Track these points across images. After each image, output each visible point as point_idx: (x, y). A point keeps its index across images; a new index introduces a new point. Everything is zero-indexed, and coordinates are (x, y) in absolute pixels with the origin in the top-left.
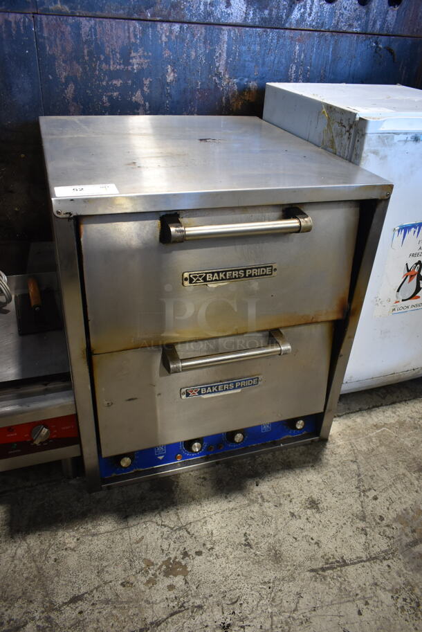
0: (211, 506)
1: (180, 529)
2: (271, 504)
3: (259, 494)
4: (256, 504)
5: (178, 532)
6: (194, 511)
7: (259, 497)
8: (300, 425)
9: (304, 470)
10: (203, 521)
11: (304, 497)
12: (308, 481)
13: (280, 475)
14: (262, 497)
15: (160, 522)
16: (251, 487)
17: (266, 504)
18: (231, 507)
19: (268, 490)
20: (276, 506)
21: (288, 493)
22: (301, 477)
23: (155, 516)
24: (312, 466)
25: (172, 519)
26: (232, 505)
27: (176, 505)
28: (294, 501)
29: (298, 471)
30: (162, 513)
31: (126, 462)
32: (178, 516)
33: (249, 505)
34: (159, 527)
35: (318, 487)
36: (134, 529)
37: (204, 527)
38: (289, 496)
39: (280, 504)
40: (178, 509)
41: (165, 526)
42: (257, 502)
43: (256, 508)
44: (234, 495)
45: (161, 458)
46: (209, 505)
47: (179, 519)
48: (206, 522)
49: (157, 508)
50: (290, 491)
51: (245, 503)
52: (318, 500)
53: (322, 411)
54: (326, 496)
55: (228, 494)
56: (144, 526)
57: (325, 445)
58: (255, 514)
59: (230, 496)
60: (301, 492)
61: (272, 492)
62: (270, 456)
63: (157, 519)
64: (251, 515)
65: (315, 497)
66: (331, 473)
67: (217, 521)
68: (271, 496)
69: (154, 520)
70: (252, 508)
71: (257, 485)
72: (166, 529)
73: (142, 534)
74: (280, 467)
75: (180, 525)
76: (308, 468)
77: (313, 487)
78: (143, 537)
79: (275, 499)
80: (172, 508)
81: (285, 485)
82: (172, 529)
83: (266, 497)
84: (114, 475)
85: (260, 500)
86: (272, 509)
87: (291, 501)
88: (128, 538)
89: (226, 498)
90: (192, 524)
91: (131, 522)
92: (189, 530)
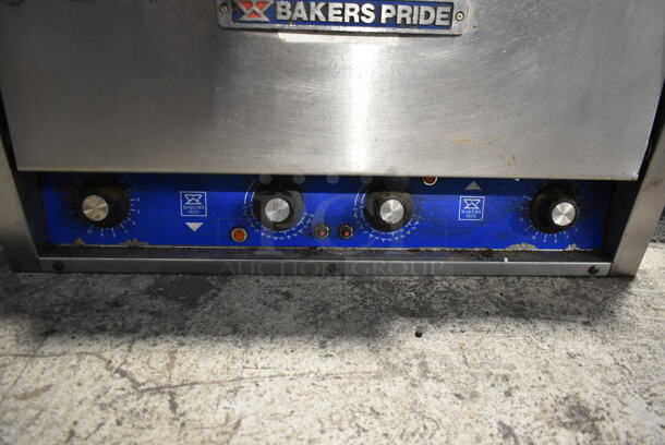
0: (271, 355)
1: (159, 390)
2: (444, 388)
3: (416, 356)
4: (399, 379)
5: (145, 398)
6: (221, 358)
7: (415, 362)
8: (564, 214)
9: (562, 329)
10: (230, 386)
11: (552, 390)
12: (571, 356)
13: (489, 325)
14: (423, 364)
15: (116, 363)
16: (401, 336)
17: (429, 385)
18: (323, 372)
19: (447, 351)
20: (458, 396)
21: (506, 372)
22: (550, 340)
23: (118, 346)
24: (586, 324)
25: (153, 364)
26: (329, 365)
27: (184, 335)
28: (517, 395)
29: (542, 327)
30: (140, 345)
31: (95, 208)
32: (173, 358)
33: (378, 376)
34: (106, 373)
35: (599, 375)
36: (41, 363)
37: (225, 403)
38: (506, 378)
39: (474, 395)
40: (182, 344)
41: (123, 374)
42: (404, 372)
43: (396, 387)
44: (345, 345)
45: (194, 226)
46: (266, 353)
47: (170, 367)
48: (235, 391)
49: (134, 331)
50: (513, 367)
51: (368, 369)
52: (598, 409)
53: (635, 175)
54: (624, 405)
55: (330, 338)
56: (74, 362)
57: (627, 286)
58: (387, 402)
59: (335, 344)
60: (544, 377)
61: (456, 359)
62: (472, 282)
63: (116, 353)
64: (376, 403)
65: (589, 398)
66: (645, 350)
67: (267, 397)
68: (450, 369)
69: (107, 355)
70: (385, 386)
71: (418, 335)
72: (120, 382)
73: (53, 381)
74: (494, 309)
75: (164, 381)
76: (572, 325)
77: (583, 372)
78: (47, 388)
79: (462, 378)
80: (169, 338)
81: (499, 350)
82: (135, 384)
83: (434, 365)
84: (80, 242)
85: (415, 372)
86: (445, 401)
87: (508, 394)
88: (10, 380)
89: (323, 345)
90: (198, 387)
91: (52, 346)
92: (178, 400)
